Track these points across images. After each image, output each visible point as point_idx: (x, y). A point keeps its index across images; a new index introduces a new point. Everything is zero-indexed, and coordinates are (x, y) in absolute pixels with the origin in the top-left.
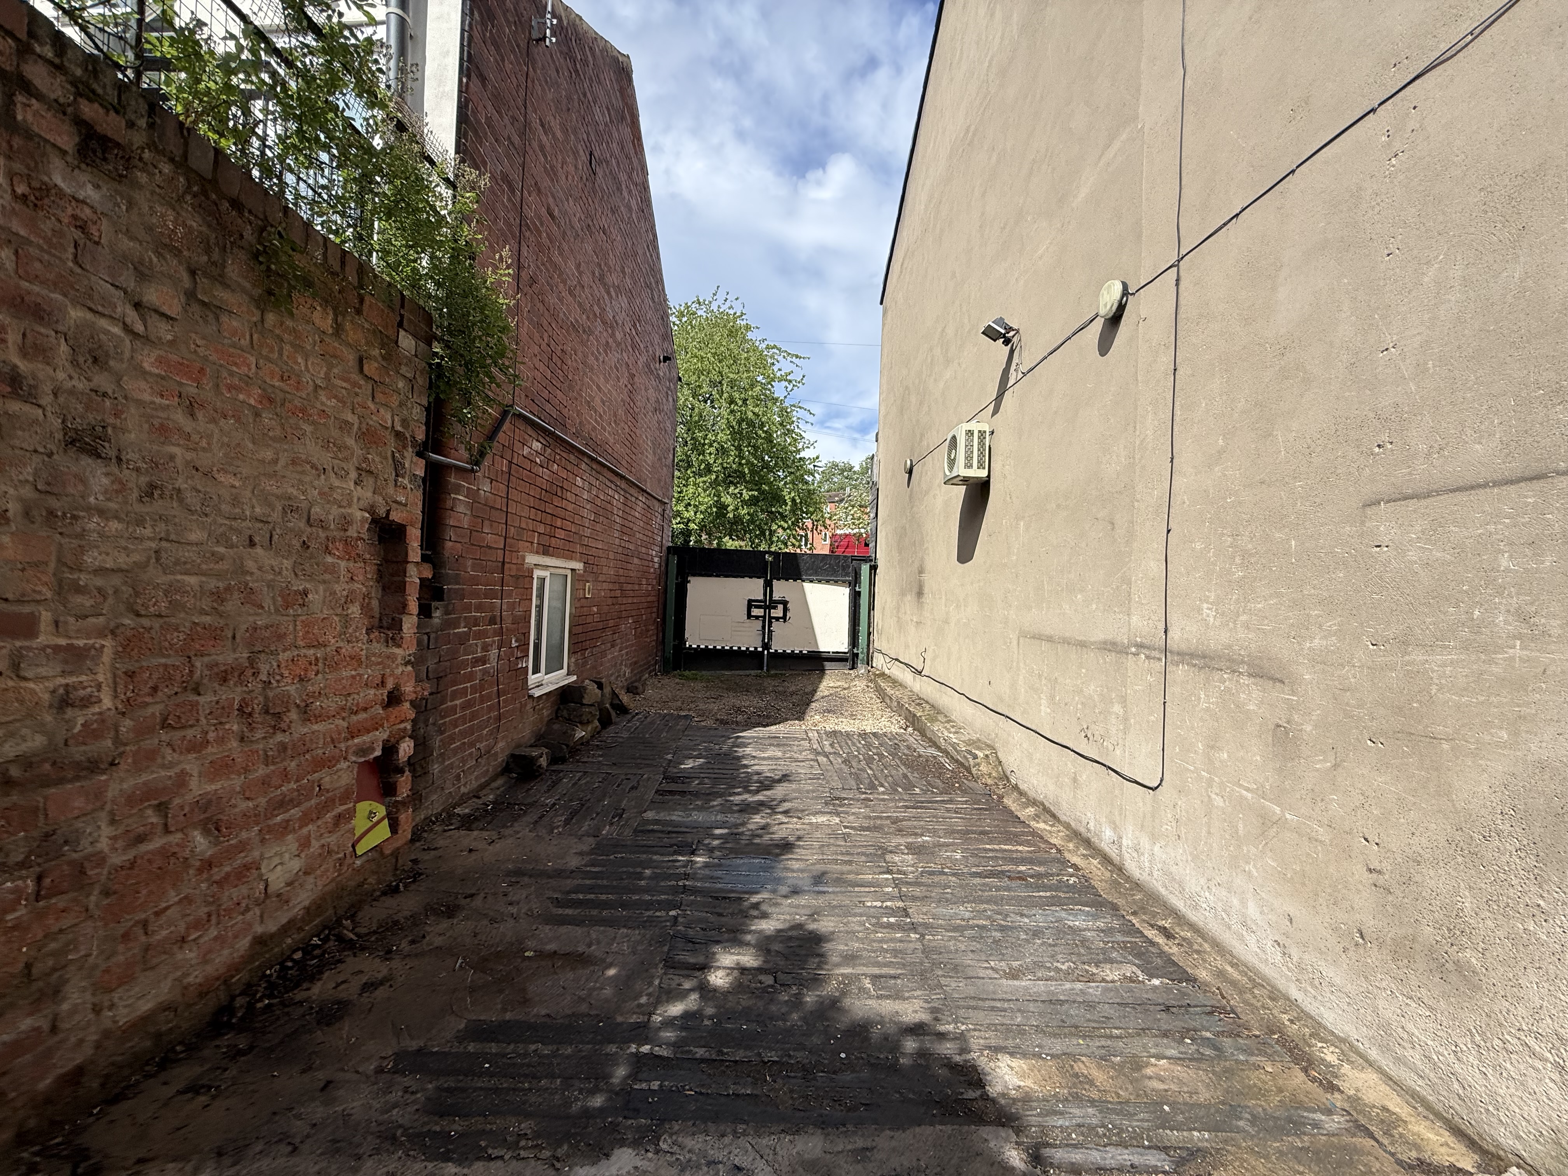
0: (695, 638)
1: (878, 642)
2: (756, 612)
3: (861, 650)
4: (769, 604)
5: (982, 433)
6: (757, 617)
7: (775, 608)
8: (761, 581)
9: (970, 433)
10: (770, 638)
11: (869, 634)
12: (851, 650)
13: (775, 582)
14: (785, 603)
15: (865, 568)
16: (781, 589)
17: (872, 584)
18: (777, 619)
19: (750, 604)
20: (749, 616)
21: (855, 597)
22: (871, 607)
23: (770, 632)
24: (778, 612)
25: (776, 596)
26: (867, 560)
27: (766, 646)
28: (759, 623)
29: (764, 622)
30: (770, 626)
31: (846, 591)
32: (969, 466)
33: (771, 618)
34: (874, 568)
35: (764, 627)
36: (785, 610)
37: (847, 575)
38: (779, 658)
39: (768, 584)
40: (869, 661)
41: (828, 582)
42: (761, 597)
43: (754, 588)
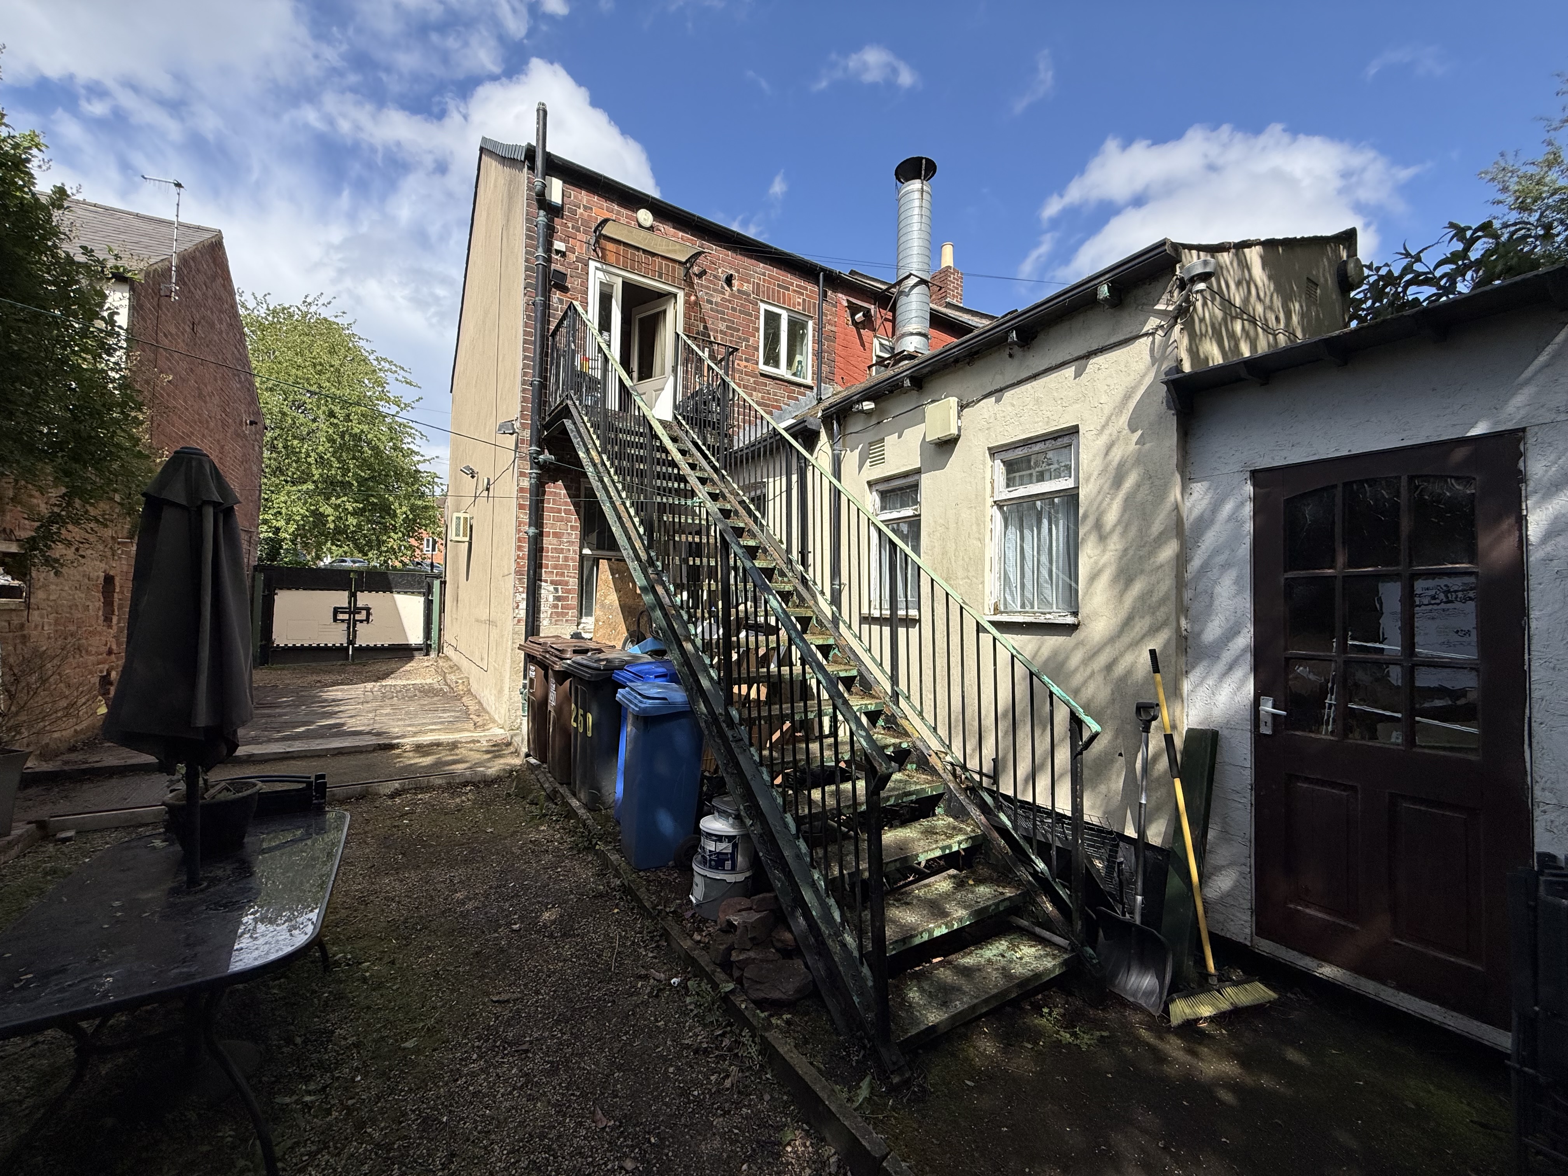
0: (282, 637)
1: (447, 636)
2: (341, 616)
3: (434, 642)
4: (353, 610)
5: (466, 519)
6: (343, 621)
7: (359, 613)
8: (346, 593)
9: (458, 518)
10: (355, 636)
11: (440, 630)
12: (425, 643)
13: (358, 593)
14: (368, 610)
15: (437, 583)
16: (364, 599)
17: (442, 594)
18: (361, 621)
19: (336, 611)
20: (335, 620)
21: (429, 604)
22: (442, 610)
23: (355, 631)
24: (363, 615)
25: (360, 604)
26: (438, 577)
27: (351, 642)
28: (345, 626)
29: (349, 624)
30: (354, 626)
31: (421, 599)
32: (457, 535)
33: (355, 621)
34: (443, 583)
35: (349, 628)
36: (368, 614)
37: (422, 587)
38: (360, 650)
39: (353, 595)
40: (440, 649)
41: (406, 593)
42: (346, 605)
43: (341, 598)
